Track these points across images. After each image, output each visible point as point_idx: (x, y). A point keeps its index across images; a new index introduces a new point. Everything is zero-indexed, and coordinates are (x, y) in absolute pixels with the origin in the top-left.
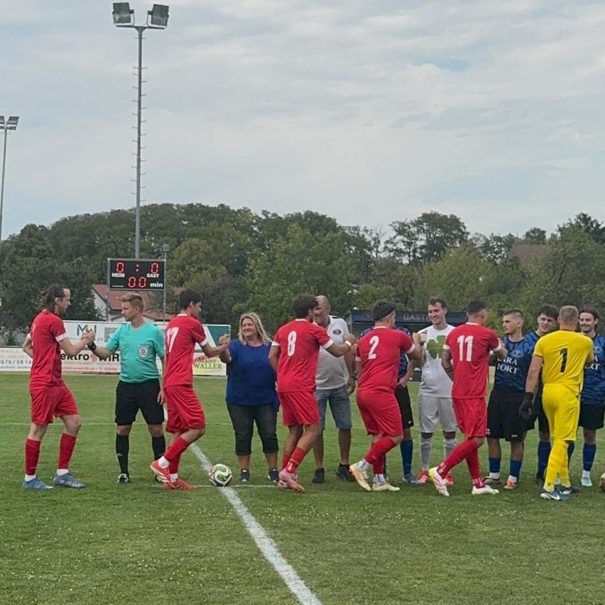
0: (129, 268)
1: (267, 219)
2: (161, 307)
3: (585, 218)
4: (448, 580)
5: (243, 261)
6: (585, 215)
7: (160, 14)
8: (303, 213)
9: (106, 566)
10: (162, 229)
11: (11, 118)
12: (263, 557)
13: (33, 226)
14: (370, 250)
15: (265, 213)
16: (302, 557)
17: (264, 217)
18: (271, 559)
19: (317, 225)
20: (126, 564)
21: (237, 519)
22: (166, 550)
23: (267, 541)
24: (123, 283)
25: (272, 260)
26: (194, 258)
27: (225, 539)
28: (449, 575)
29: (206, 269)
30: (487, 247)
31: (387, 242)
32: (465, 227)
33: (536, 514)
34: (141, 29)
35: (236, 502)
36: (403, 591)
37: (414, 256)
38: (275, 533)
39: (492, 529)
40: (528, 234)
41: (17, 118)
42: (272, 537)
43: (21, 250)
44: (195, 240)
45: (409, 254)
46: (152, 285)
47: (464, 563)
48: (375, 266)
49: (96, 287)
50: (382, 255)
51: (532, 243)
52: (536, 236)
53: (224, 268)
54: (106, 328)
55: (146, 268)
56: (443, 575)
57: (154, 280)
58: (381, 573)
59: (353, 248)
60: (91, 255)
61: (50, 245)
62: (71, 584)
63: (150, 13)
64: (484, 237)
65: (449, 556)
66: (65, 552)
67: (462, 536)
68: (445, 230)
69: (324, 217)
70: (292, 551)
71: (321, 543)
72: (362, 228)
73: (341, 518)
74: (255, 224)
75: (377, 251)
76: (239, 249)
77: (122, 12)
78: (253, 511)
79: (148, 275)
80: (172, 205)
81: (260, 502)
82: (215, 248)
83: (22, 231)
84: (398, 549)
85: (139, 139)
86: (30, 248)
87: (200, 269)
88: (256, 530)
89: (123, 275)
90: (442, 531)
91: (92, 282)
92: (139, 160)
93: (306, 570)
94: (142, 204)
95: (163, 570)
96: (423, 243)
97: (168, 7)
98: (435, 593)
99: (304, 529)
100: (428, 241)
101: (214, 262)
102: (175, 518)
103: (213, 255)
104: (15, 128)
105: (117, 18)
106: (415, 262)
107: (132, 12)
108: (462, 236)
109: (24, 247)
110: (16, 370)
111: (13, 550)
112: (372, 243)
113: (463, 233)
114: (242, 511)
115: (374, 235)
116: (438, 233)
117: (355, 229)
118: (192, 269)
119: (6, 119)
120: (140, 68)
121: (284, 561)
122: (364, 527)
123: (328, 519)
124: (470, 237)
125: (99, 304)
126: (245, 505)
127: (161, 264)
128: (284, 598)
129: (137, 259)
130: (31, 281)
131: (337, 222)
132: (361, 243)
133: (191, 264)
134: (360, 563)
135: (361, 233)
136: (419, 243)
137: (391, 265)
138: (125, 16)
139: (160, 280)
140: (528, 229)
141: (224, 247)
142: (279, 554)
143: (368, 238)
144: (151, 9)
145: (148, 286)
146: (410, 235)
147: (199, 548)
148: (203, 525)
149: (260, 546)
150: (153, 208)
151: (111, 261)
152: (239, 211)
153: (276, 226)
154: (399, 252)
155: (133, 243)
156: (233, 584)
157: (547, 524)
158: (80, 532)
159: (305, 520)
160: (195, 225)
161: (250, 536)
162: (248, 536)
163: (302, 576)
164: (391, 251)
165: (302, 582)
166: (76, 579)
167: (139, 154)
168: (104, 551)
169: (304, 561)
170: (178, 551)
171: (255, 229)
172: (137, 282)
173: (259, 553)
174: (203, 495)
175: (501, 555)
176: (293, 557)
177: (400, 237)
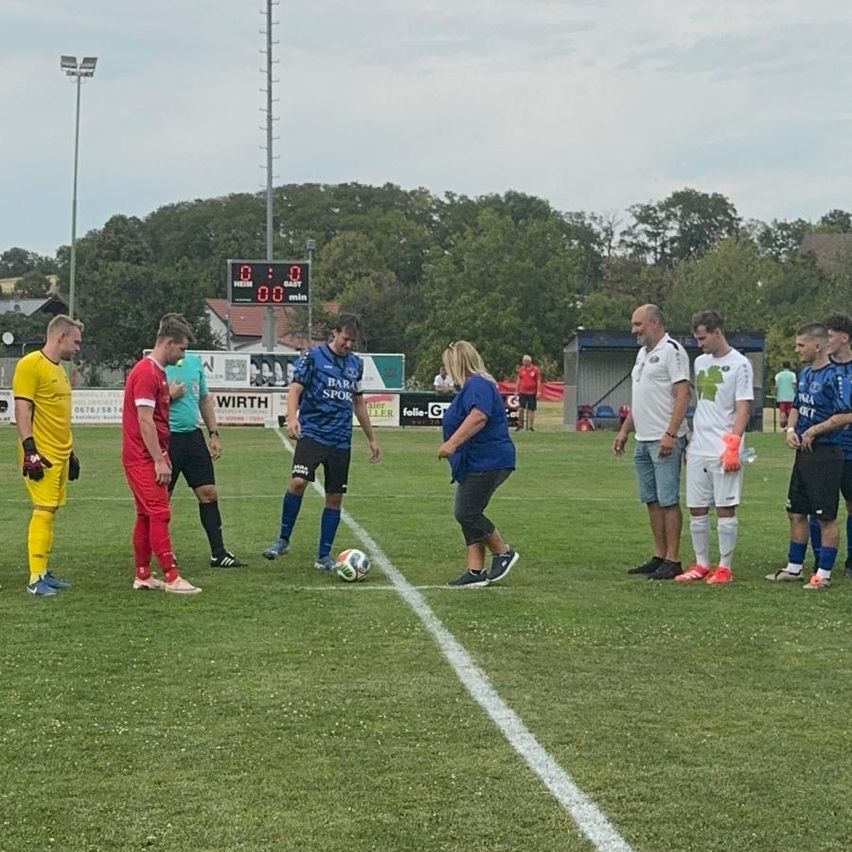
0: (259, 274)
1: (453, 204)
2: (305, 331)
4: (753, 731)
5: (418, 262)
8: (502, 195)
9: (234, 713)
10: (304, 220)
11: (86, 60)
12: (470, 698)
13: (122, 218)
14: (600, 244)
15: (449, 195)
16: (528, 697)
17: (447, 201)
18: (481, 700)
19: (524, 210)
20: (264, 709)
21: (428, 637)
22: (325, 687)
23: (474, 671)
24: (250, 294)
25: (458, 262)
26: (350, 260)
27: (410, 669)
28: (754, 723)
29: (367, 275)
30: (767, 238)
31: (624, 233)
32: (735, 211)
35: (424, 612)
36: (687, 749)
37: (663, 253)
38: (486, 659)
39: (809, 650)
40: (824, 219)
41: (94, 60)
42: (481, 666)
43: (106, 252)
44: (351, 235)
45: (655, 249)
46: (292, 297)
47: (775, 702)
48: (608, 267)
49: (212, 302)
50: (619, 253)
51: (831, 232)
52: (838, 222)
53: (393, 273)
54: (227, 361)
55: (282, 273)
56: (744, 723)
57: (295, 291)
58: (648, 721)
59: (576, 243)
60: (204, 257)
61: (145, 244)
62: (183, 741)
64: (764, 224)
65: (750, 693)
66: (175, 690)
67: (766, 661)
68: (703, 214)
69: (533, 199)
70: (512, 687)
71: (555, 674)
72: (587, 215)
73: (582, 634)
74: (435, 211)
75: (610, 247)
76: (414, 247)
78: (452, 625)
79: (286, 284)
80: (317, 185)
81: (459, 611)
82: (379, 246)
83: (107, 225)
84: (671, 683)
85: (270, 88)
86: (118, 250)
87: (359, 276)
88: (457, 655)
89: (250, 284)
90: (736, 653)
91: (206, 295)
92: (270, 119)
93: (534, 716)
94: (276, 184)
95: (319, 718)
96: (675, 233)
98: (735, 752)
99: (528, 653)
100: (681, 230)
101: (378, 266)
102: (335, 637)
103: (377, 255)
104: (92, 74)
106: (664, 261)
108: (731, 224)
109: (109, 246)
110: (103, 421)
111: (96, 687)
112: (603, 236)
113: (732, 219)
114: (434, 626)
115: (605, 224)
116: (695, 219)
117: (579, 215)
118: (347, 276)
119: (79, 61)
121: (502, 703)
122: (617, 648)
123: (562, 637)
124: (742, 224)
125: (216, 327)
126: (439, 617)
127: (305, 267)
128: (506, 762)
129: (270, 260)
130: (119, 295)
131: (551, 205)
132: (587, 236)
133: (345, 269)
134: (616, 705)
135: (587, 222)
136: (669, 234)
137: (633, 266)
139: (303, 290)
140: (825, 212)
141: (393, 244)
142: (493, 692)
143: (596, 227)
145: (286, 299)
146: (657, 224)
147: (372, 684)
148: (376, 647)
149: (464, 680)
150: (290, 190)
151: (233, 265)
152: (412, 192)
153: (464, 213)
154: (642, 248)
155: (263, 239)
156: (427, 740)
158: (196, 660)
159: (527, 639)
160: (352, 212)
161: (448, 665)
162: (445, 663)
163: (531, 727)
164: (628, 246)
165: (532, 736)
166: (191, 733)
167: (270, 110)
168: (231, 689)
169: (532, 703)
170: (342, 688)
171: (436, 218)
172: (270, 293)
173: (463, 691)
174: (375, 602)
175: (829, 690)
176: (515, 696)
177: (641, 227)
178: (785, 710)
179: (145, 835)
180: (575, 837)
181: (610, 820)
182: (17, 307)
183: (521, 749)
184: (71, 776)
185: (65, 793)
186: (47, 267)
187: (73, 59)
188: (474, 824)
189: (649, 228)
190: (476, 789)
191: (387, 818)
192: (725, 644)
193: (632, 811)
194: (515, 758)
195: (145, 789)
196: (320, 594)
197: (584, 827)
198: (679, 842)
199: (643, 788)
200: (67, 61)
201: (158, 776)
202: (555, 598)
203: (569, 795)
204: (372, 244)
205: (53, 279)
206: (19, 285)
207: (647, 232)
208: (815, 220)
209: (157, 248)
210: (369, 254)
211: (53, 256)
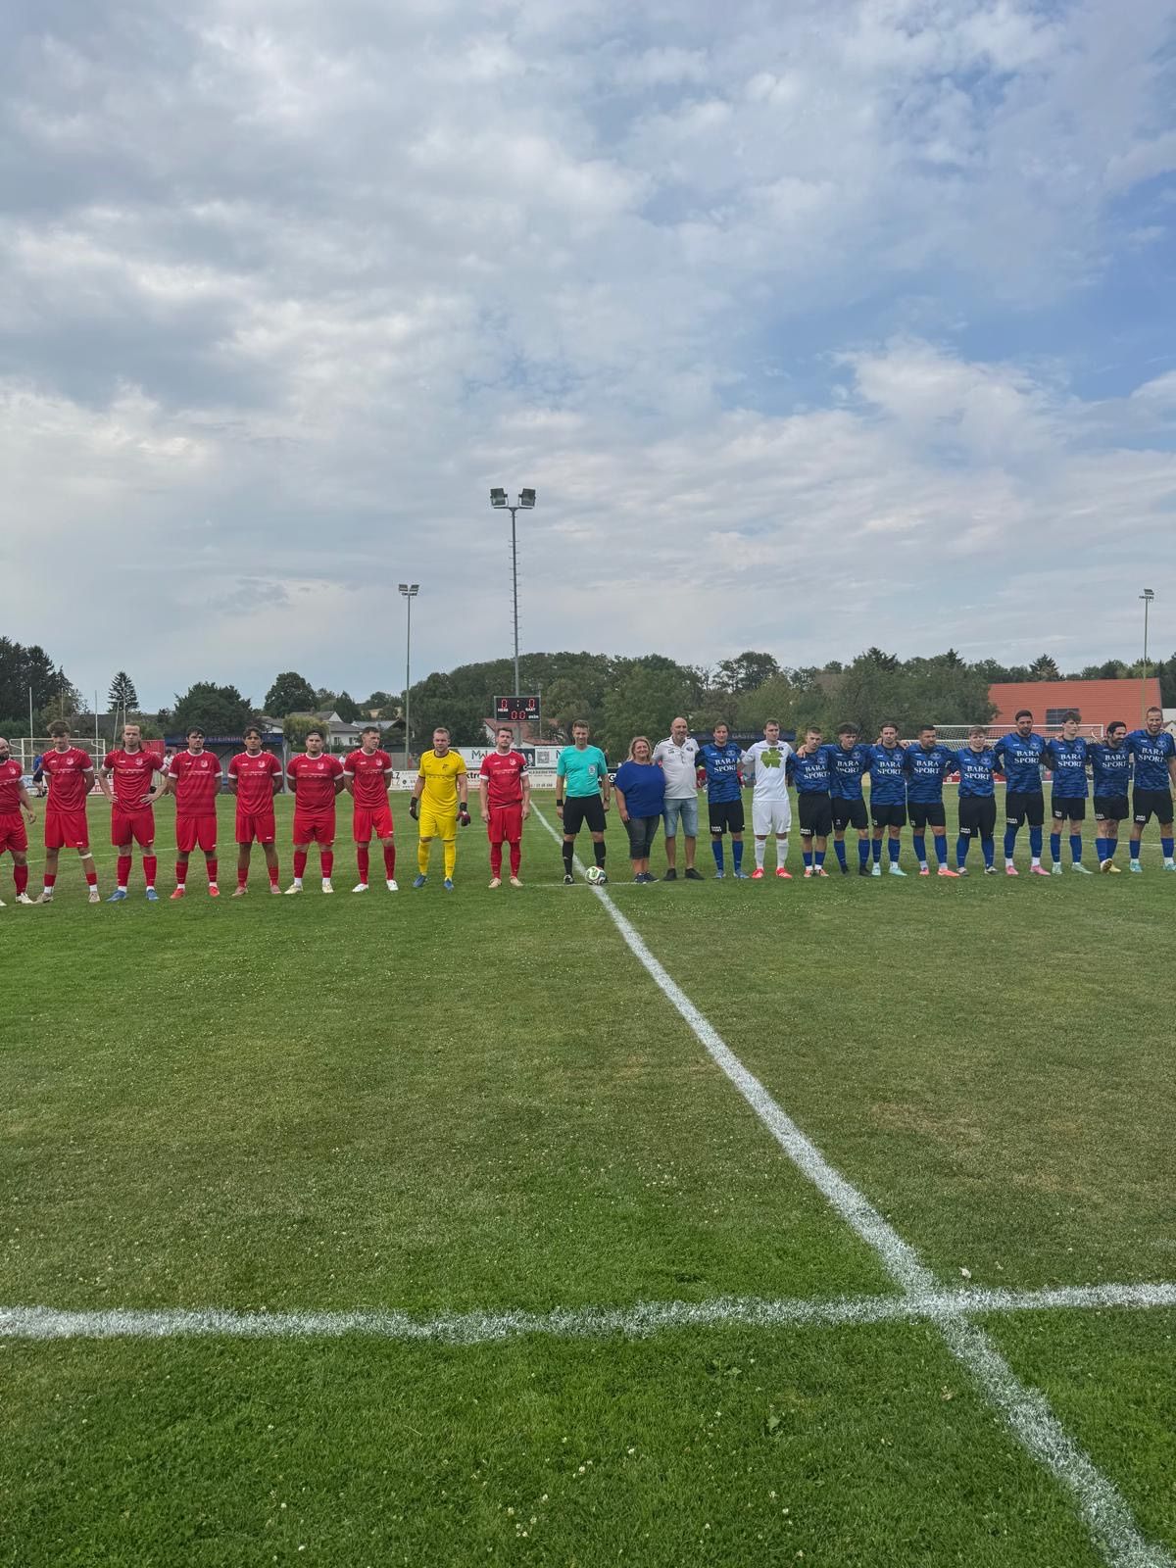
0: (511, 704)
1: (620, 662)
2: (538, 734)
3: (875, 651)
4: (799, 971)
5: (601, 696)
6: (875, 649)
8: (648, 657)
9: (493, 964)
10: (536, 673)
11: (413, 586)
12: (632, 952)
13: (437, 674)
14: (702, 683)
15: (617, 657)
16: (666, 951)
17: (616, 661)
18: (639, 953)
19: (658, 664)
20: (512, 961)
21: (607, 914)
22: (546, 947)
23: (634, 935)
24: (507, 716)
25: (623, 695)
26: (563, 694)
27: (596, 935)
28: (800, 966)
29: (573, 703)
30: (796, 677)
31: (714, 677)
32: (776, 663)
33: (865, 902)
34: (513, 510)
35: (605, 899)
36: (761, 983)
37: (737, 687)
39: (830, 917)
40: (827, 666)
41: (417, 586)
42: (638, 931)
43: (427, 693)
44: (563, 681)
45: (732, 685)
46: (530, 717)
47: (812, 952)
48: (706, 695)
49: (486, 720)
50: (711, 687)
51: (831, 673)
52: (835, 667)
55: (525, 703)
56: (794, 965)
57: (532, 713)
58: (737, 965)
59: (688, 683)
60: (481, 695)
61: (450, 688)
64: (793, 671)
65: (796, 946)
67: (805, 925)
68: (758, 665)
69: (666, 659)
70: (656, 945)
71: (681, 936)
72: (694, 666)
73: (696, 911)
74: (609, 667)
75: (707, 684)
76: (599, 687)
78: (620, 906)
79: (527, 709)
80: (543, 654)
81: (625, 898)
82: (579, 686)
83: (428, 678)
84: (750, 940)
85: (516, 599)
86: (435, 691)
87: (568, 704)
88: (623, 925)
89: (507, 710)
90: (786, 921)
91: (484, 718)
92: (516, 617)
93: (670, 964)
94: (521, 653)
95: (543, 966)
96: (742, 676)
98: (789, 984)
99: (665, 923)
100: (746, 674)
102: (553, 915)
103: (578, 692)
104: (416, 594)
105: (494, 501)
106: (737, 691)
108: (775, 670)
109: (430, 690)
111: (412, 950)
112: (703, 678)
113: (775, 667)
114: (611, 907)
115: (704, 671)
116: (755, 668)
117: (689, 667)
118: (562, 704)
119: (409, 587)
121: (650, 955)
122: (716, 919)
123: (684, 912)
124: (781, 670)
125: (490, 733)
126: (614, 902)
127: (537, 699)
128: (654, 993)
129: (517, 695)
130: (435, 717)
131: (675, 663)
132: (695, 678)
133: (561, 699)
134: (717, 955)
135: (693, 671)
136: (740, 676)
137: (719, 695)
139: (537, 713)
140: (828, 662)
141: (586, 685)
142: (645, 949)
143: (699, 674)
145: (527, 719)
146: (732, 670)
147: (575, 944)
148: (577, 921)
150: (530, 656)
151: (498, 700)
152: (597, 656)
153: (626, 667)
154: (725, 685)
155: (514, 684)
156: (606, 980)
157: (877, 911)
158: (472, 931)
159: (665, 914)
160: (563, 668)
161: (619, 931)
162: (617, 930)
163: (668, 970)
164: (718, 684)
165: (668, 976)
167: (516, 612)
168: (492, 949)
169: (668, 955)
170: (557, 948)
171: (610, 670)
172: (518, 715)
173: (627, 948)
174: (577, 893)
175: (842, 942)
176: (658, 951)
177: (724, 672)
178: (817, 956)
179: (437, 1045)
180: (695, 1042)
181: (716, 1031)
182: (379, 725)
183: (662, 984)
186: (396, 702)
187: (406, 586)
188: (634, 1035)
189: (729, 673)
190: (635, 1012)
191: (582, 1032)
192: (780, 915)
193: (730, 1024)
194: (659, 990)
195: (438, 1014)
196: (546, 889)
197: (701, 1036)
198: (759, 1044)
199: (735, 1009)
200: (403, 587)
201: (447, 1005)
202: (681, 889)
203: (691, 1014)
204: (575, 685)
205: (399, 710)
206: (380, 713)
207: (727, 675)
208: (821, 667)
209: (456, 689)
210: (573, 692)
211: (400, 696)
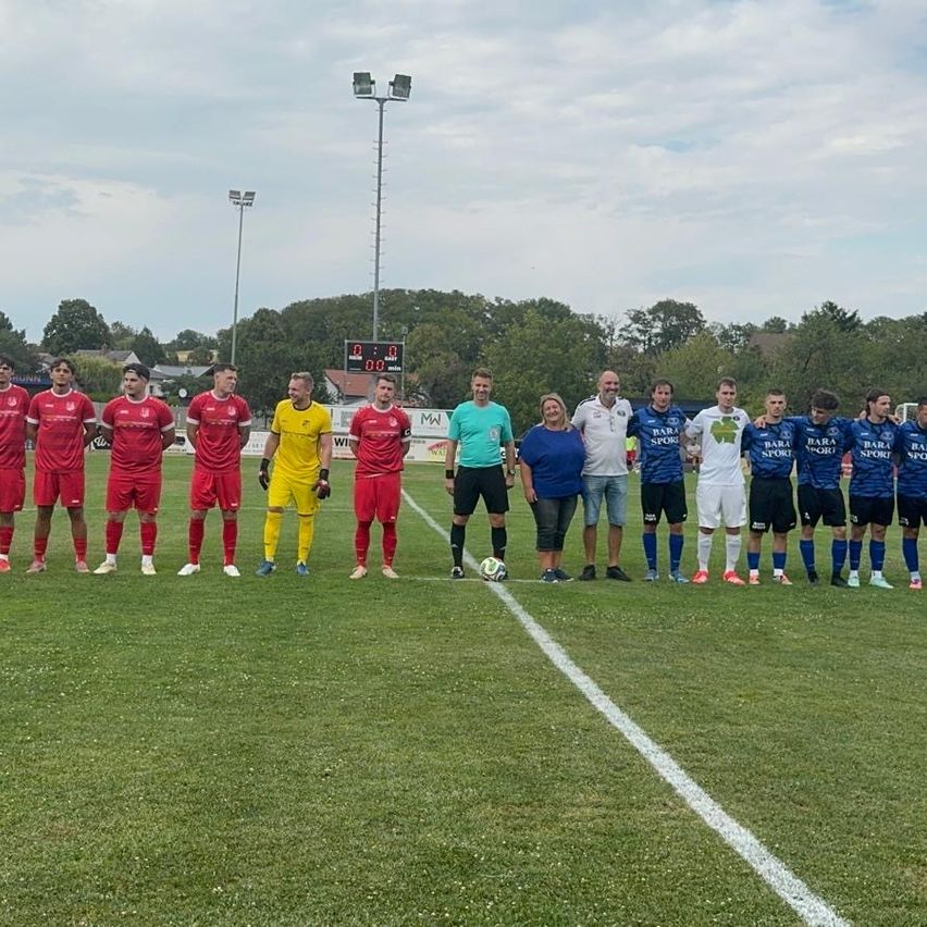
0: (367, 351)
1: (500, 306)
3: (831, 307)
4: (775, 699)
5: (476, 348)
6: (831, 304)
7: (402, 84)
8: (537, 300)
9: (377, 672)
10: (393, 315)
11: (247, 194)
12: (553, 666)
14: (605, 337)
15: (497, 299)
16: (598, 667)
17: (497, 304)
18: (562, 667)
19: (552, 311)
20: (400, 670)
21: (514, 618)
22: (443, 654)
23: (553, 645)
24: (360, 365)
26: (426, 344)
27: (506, 643)
28: (776, 693)
29: (439, 355)
30: (725, 335)
31: (622, 330)
32: (701, 316)
34: (382, 101)
35: (508, 599)
36: (729, 711)
37: (649, 344)
38: (560, 636)
39: (803, 636)
40: (767, 324)
41: (253, 194)
42: (558, 642)
43: (253, 334)
44: (428, 326)
45: (644, 342)
46: (390, 368)
47: (788, 677)
48: (611, 354)
49: (327, 371)
50: (618, 344)
51: (772, 332)
52: (777, 325)
54: (343, 413)
55: (384, 350)
56: (768, 692)
57: (393, 364)
58: (694, 689)
59: (588, 336)
60: (322, 340)
61: (281, 329)
62: (342, 693)
63: (392, 84)
64: (722, 327)
65: (765, 668)
66: (330, 654)
68: (679, 317)
69: (557, 303)
70: (584, 659)
71: (614, 649)
72: (596, 316)
73: (628, 619)
74: (488, 311)
75: (612, 340)
76: (472, 336)
77: (363, 81)
78: (528, 609)
79: (386, 359)
80: (403, 291)
81: (534, 599)
82: (448, 334)
83: (255, 315)
84: (704, 659)
87: (433, 356)
88: (537, 632)
89: (360, 358)
90: (748, 638)
91: (325, 367)
92: (378, 239)
93: (606, 682)
95: (441, 677)
96: (658, 330)
97: (410, 78)
98: (767, 716)
99: (591, 633)
100: (663, 328)
101: (447, 350)
102: (444, 617)
103: (446, 341)
104: (251, 205)
105: (358, 89)
106: (651, 351)
107: (373, 83)
108: (699, 324)
109: (256, 330)
110: (252, 453)
111: (270, 649)
112: (607, 331)
113: (700, 321)
114: (517, 609)
115: (609, 323)
116: (674, 320)
117: (590, 316)
118: (424, 355)
119: (243, 194)
120: (381, 142)
121: (579, 670)
122: (656, 631)
123: (613, 621)
124: (707, 325)
125: (331, 389)
126: (520, 603)
127: (400, 347)
128: (592, 718)
129: (375, 340)
130: (263, 366)
131: (571, 309)
132: (596, 331)
133: (422, 350)
134: (666, 675)
135: (595, 322)
136: (655, 331)
137: (627, 353)
138: (365, 86)
139: (398, 363)
140: (767, 319)
141: (457, 333)
142: (570, 662)
143: (602, 325)
144: (393, 80)
145: (386, 370)
146: (647, 324)
147: (479, 652)
148: (476, 625)
149: (546, 651)
150: (386, 293)
151: (349, 344)
152: (472, 297)
153: (510, 314)
154: (635, 341)
155: (371, 326)
156: (527, 698)
159: (588, 622)
160: (428, 310)
161: (533, 639)
162: (530, 639)
163: (606, 690)
164: (625, 339)
165: (608, 698)
166: (346, 686)
167: (378, 233)
168: (372, 654)
169: (603, 672)
170: (456, 655)
171: (488, 315)
172: (375, 366)
173: (547, 660)
174: (470, 590)
176: (588, 665)
177: (634, 326)
178: (795, 682)
179: (323, 767)
180: (657, 779)
181: (682, 767)
183: (600, 708)
184: (259, 718)
185: (256, 731)
186: (211, 344)
187: (238, 193)
188: (577, 768)
189: (641, 327)
190: (572, 739)
191: (507, 759)
192: (738, 630)
193: (698, 760)
194: (597, 715)
195: (318, 731)
196: (428, 583)
197: (663, 772)
198: (739, 787)
199: (702, 741)
200: (234, 194)
201: (328, 720)
202: (603, 591)
203: (646, 746)
204: (442, 333)
205: (215, 353)
206: (189, 357)
207: (639, 330)
208: (760, 324)
209: (288, 330)
210: (440, 340)
211: (215, 336)
